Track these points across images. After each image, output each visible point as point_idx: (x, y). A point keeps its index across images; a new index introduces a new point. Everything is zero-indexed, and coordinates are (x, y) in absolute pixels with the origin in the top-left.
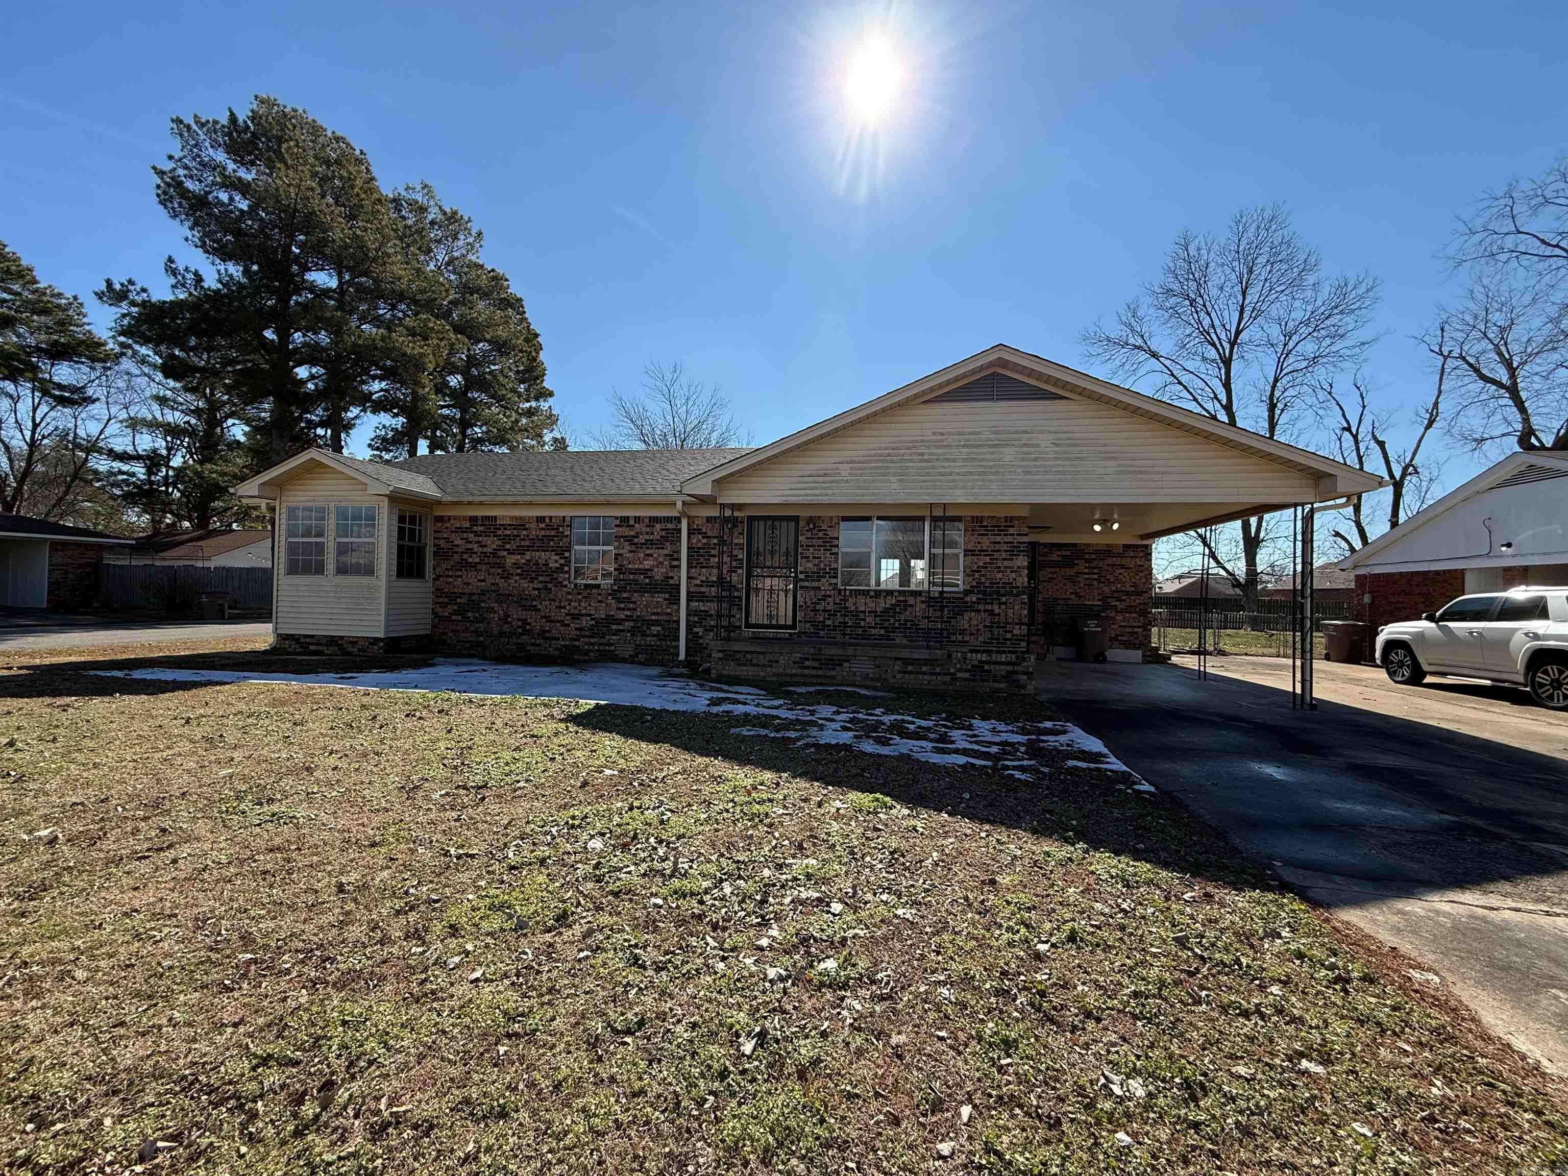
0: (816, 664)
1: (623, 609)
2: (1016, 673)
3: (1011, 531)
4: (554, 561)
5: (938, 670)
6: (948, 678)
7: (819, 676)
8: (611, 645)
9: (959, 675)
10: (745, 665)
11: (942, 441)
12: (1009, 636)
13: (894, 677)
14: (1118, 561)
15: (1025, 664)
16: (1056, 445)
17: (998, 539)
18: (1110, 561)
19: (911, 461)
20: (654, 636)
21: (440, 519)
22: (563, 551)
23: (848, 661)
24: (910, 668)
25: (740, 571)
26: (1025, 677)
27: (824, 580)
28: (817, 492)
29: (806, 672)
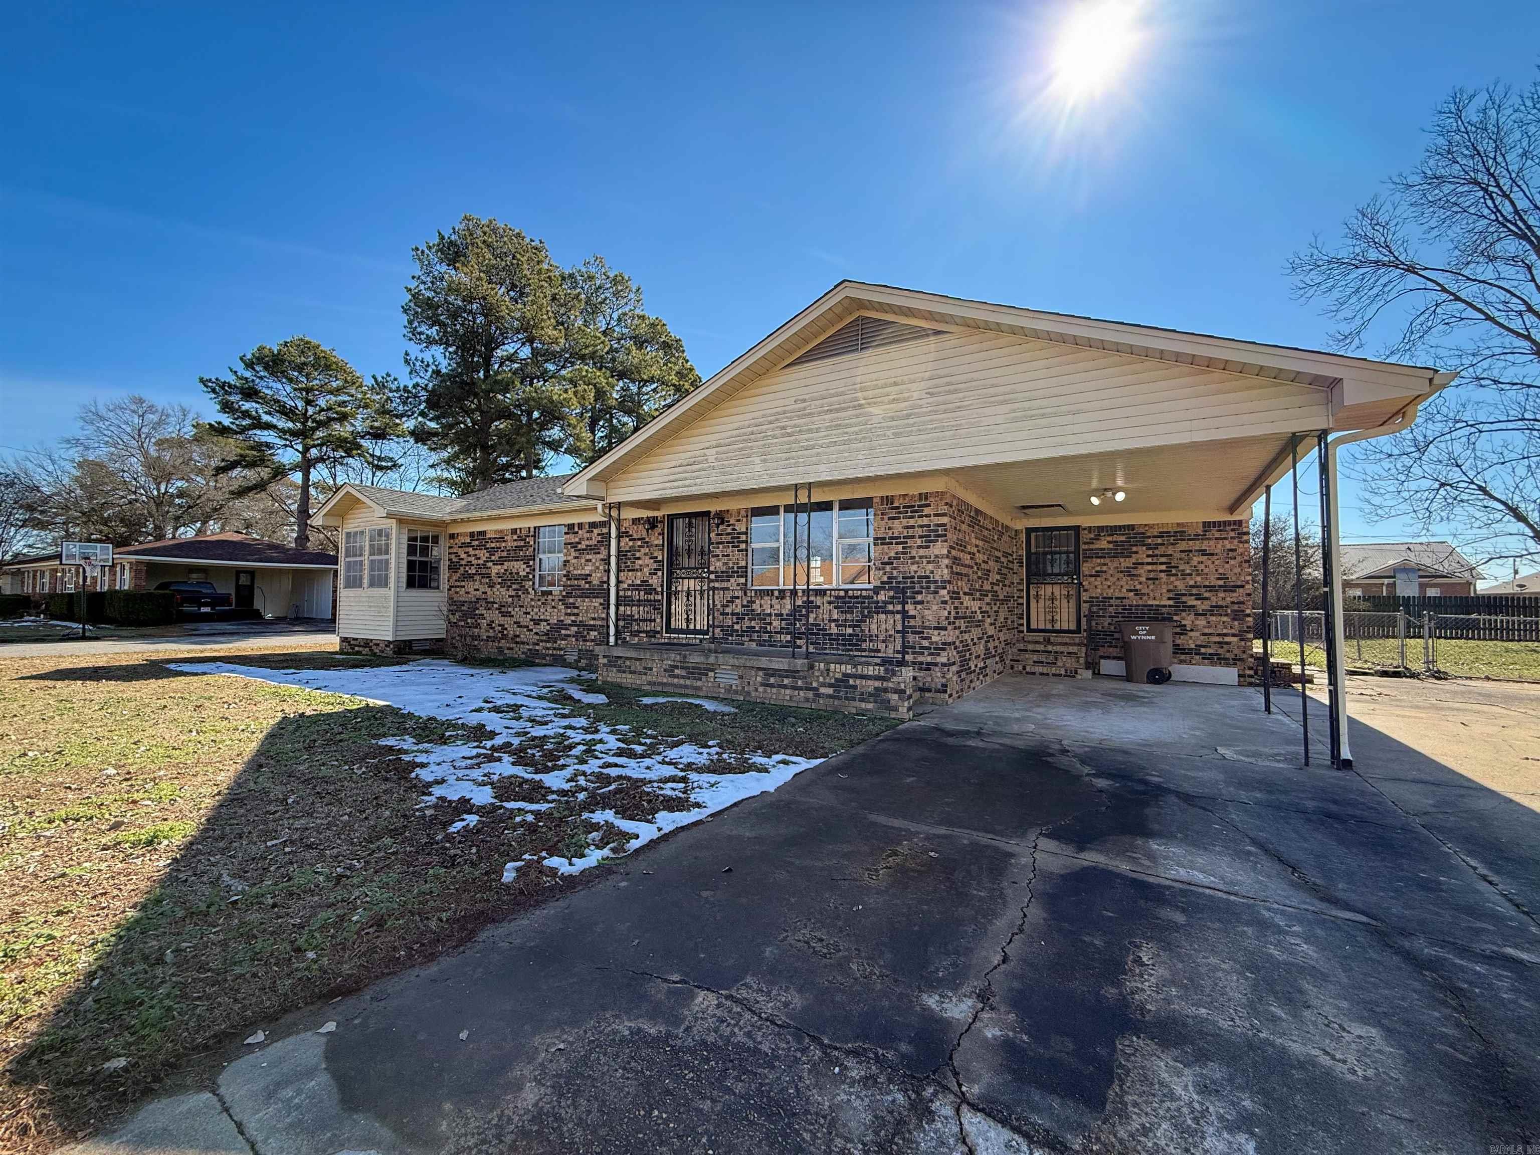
0: (683, 673)
1: (570, 615)
2: (885, 690)
3: (927, 511)
4: (521, 568)
5: (800, 683)
6: (810, 694)
7: (686, 687)
8: (561, 649)
9: (823, 690)
10: (624, 672)
11: (805, 409)
12: (926, 643)
13: (756, 690)
14: (1197, 545)
15: (895, 679)
16: (931, 394)
17: (912, 522)
19: (774, 437)
20: (592, 641)
21: (452, 536)
22: (528, 560)
23: (712, 670)
24: (772, 680)
26: (896, 697)
27: (732, 580)
28: (687, 483)
29: (676, 681)
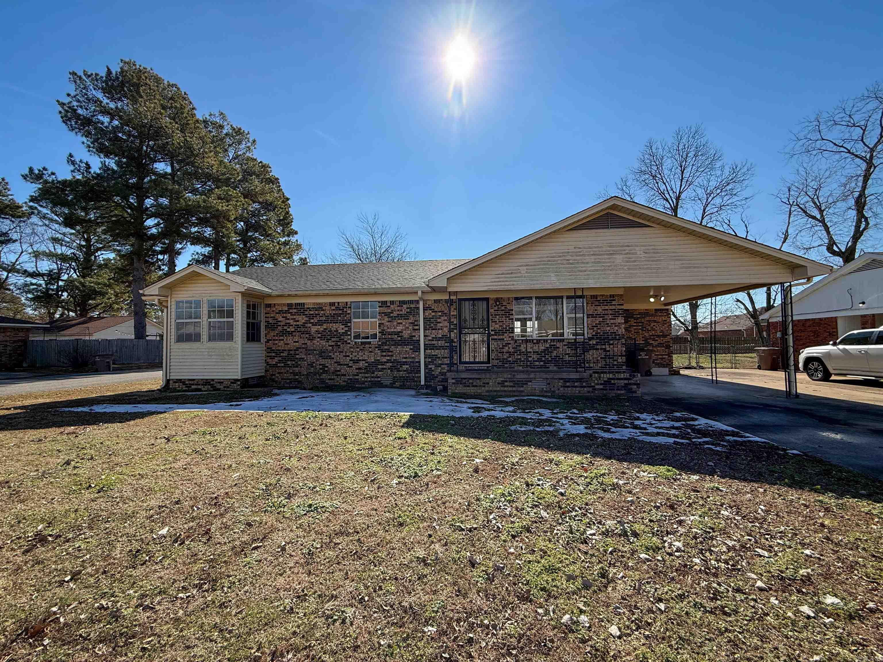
0: (511, 384)
1: (385, 356)
2: (630, 384)
3: (614, 303)
4: (341, 329)
5: (584, 384)
6: (591, 389)
7: (514, 391)
8: (379, 377)
9: (597, 387)
10: (468, 386)
11: (580, 252)
12: (615, 363)
13: (559, 389)
14: (652, 318)
15: (635, 379)
16: (646, 253)
17: (607, 307)
18: (648, 318)
19: (562, 264)
20: (405, 371)
21: (269, 306)
22: (347, 323)
23: (531, 381)
24: (568, 384)
25: (455, 331)
26: (635, 387)
27: (506, 335)
28: (507, 283)
29: (506, 389)
